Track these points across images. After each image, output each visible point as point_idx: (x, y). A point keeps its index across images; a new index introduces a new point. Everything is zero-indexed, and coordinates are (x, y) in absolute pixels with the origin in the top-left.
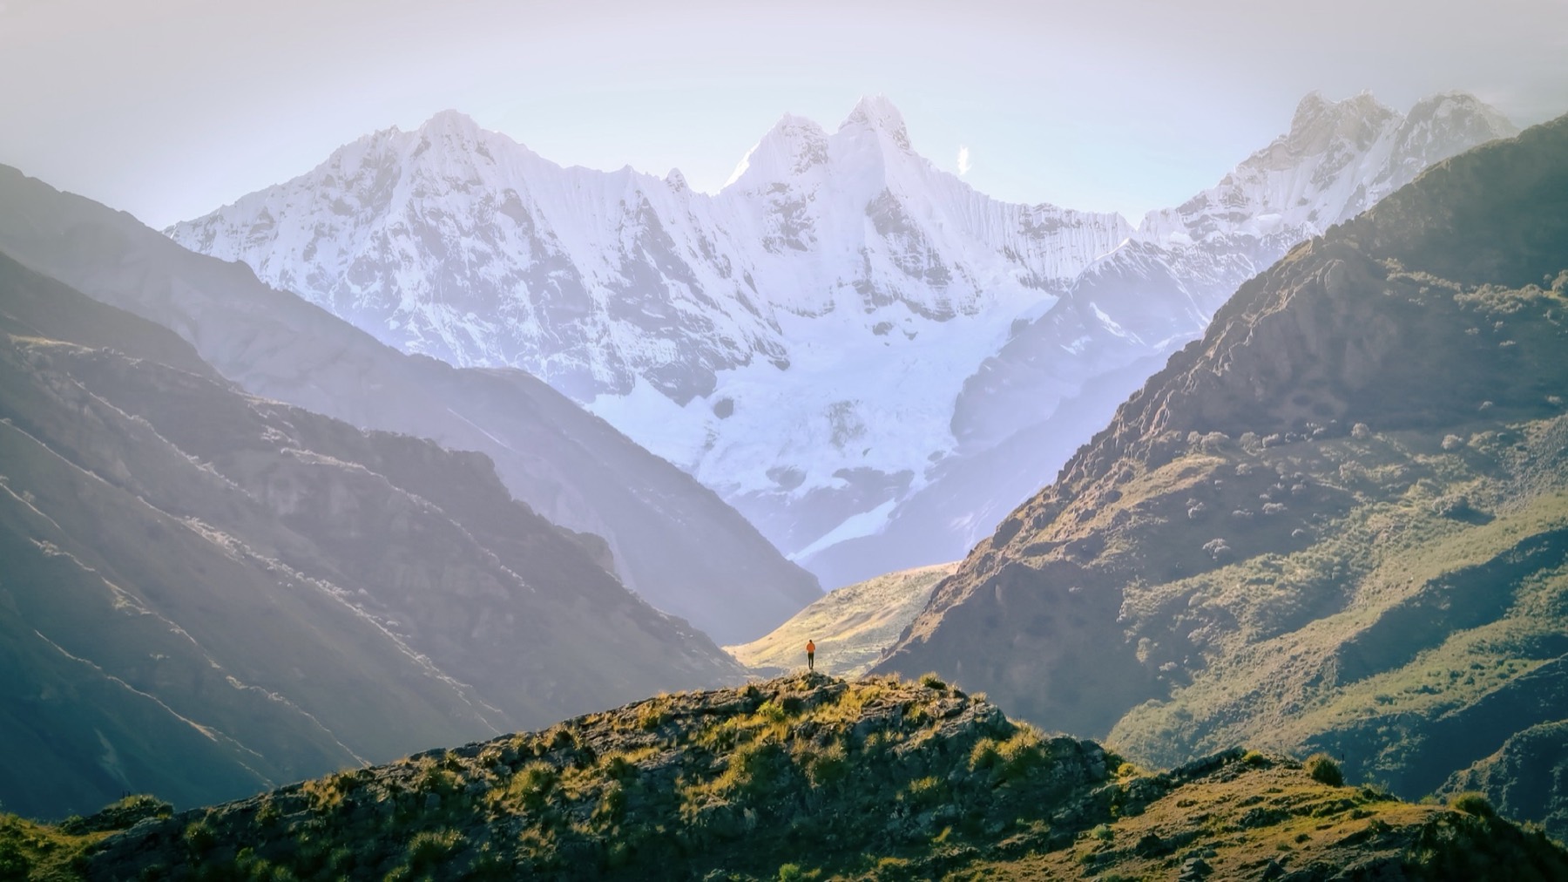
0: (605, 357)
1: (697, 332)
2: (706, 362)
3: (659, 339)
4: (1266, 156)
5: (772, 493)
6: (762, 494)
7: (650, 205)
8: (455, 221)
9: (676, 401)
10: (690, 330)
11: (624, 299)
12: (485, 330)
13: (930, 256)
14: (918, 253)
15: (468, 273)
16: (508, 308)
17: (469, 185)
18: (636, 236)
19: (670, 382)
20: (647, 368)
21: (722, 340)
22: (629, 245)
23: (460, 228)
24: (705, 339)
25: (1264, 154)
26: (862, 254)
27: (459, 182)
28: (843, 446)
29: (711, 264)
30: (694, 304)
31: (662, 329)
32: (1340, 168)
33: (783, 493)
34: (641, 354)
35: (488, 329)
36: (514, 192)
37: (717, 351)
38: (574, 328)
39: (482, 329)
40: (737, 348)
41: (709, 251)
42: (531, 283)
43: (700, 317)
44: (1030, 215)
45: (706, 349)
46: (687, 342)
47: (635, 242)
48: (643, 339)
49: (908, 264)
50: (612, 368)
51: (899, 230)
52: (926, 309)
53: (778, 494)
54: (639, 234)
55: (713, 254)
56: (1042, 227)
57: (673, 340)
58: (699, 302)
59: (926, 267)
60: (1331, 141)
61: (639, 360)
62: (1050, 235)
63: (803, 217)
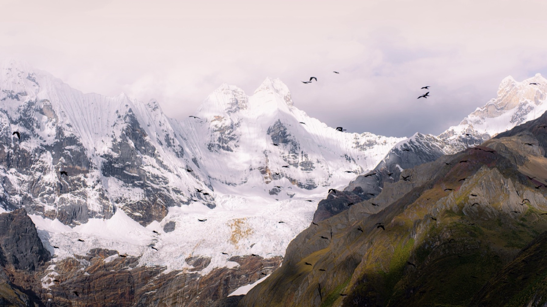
0: (98, 196)
1: (158, 184)
2: (162, 201)
3: (134, 188)
4: (485, 110)
5: (187, 272)
6: (181, 273)
7: (133, 112)
8: (8, 115)
9: (141, 224)
10: (154, 183)
11: (113, 165)
12: (21, 179)
13: (302, 155)
14: (296, 154)
15: (13, 145)
16: (38, 166)
17: (19, 95)
18: (123, 129)
19: (138, 212)
20: (124, 204)
21: (173, 190)
22: (118, 134)
23: (10, 119)
24: (162, 189)
25: (484, 109)
26: (264, 153)
27: (13, 94)
28: (237, 242)
29: (172, 150)
30: (158, 169)
31: (136, 182)
32: (526, 114)
33: (194, 272)
34: (121, 196)
35: (23, 178)
36: (49, 101)
37: (170, 196)
38: (79, 180)
39: (19, 178)
40: (182, 194)
41: (170, 143)
42: (54, 153)
43: (160, 176)
44: (359, 139)
45: (163, 194)
46: (151, 190)
47: (122, 132)
48: (123, 187)
49: (290, 160)
50: (101, 203)
51: (286, 142)
52: (300, 183)
53: (191, 273)
54: (125, 128)
55: (172, 144)
56: (365, 144)
57: (142, 188)
58: (161, 168)
59: (300, 161)
60: (520, 101)
61: (119, 199)
62: (370, 148)
63: (232, 134)
